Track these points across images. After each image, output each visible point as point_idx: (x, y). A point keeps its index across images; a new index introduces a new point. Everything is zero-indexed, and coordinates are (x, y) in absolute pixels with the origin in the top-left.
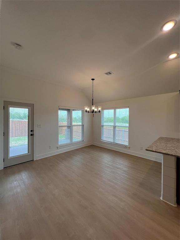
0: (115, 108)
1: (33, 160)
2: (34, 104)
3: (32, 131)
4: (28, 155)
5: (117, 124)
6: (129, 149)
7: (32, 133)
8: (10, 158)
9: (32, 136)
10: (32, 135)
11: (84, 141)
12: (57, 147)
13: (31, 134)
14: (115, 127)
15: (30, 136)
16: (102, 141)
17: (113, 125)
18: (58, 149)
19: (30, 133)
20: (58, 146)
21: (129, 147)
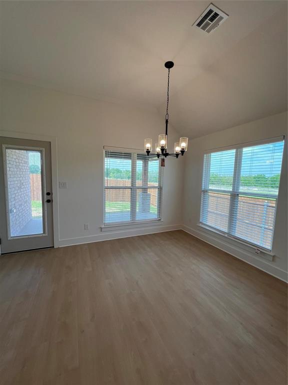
0: (238, 145)
1: (53, 247)
2: (50, 142)
3: (48, 194)
4: (43, 236)
5: (242, 189)
6: (273, 260)
7: (49, 197)
8: (12, 238)
9: (49, 203)
10: (48, 201)
11: (162, 220)
12: (101, 228)
13: (48, 199)
14: (234, 196)
15: (46, 204)
16: (200, 225)
17: (231, 190)
18: (101, 231)
19: (46, 197)
20: (103, 226)
21: (274, 257)
